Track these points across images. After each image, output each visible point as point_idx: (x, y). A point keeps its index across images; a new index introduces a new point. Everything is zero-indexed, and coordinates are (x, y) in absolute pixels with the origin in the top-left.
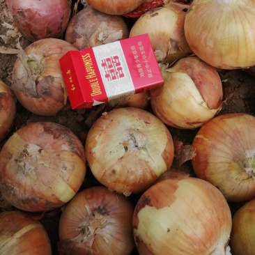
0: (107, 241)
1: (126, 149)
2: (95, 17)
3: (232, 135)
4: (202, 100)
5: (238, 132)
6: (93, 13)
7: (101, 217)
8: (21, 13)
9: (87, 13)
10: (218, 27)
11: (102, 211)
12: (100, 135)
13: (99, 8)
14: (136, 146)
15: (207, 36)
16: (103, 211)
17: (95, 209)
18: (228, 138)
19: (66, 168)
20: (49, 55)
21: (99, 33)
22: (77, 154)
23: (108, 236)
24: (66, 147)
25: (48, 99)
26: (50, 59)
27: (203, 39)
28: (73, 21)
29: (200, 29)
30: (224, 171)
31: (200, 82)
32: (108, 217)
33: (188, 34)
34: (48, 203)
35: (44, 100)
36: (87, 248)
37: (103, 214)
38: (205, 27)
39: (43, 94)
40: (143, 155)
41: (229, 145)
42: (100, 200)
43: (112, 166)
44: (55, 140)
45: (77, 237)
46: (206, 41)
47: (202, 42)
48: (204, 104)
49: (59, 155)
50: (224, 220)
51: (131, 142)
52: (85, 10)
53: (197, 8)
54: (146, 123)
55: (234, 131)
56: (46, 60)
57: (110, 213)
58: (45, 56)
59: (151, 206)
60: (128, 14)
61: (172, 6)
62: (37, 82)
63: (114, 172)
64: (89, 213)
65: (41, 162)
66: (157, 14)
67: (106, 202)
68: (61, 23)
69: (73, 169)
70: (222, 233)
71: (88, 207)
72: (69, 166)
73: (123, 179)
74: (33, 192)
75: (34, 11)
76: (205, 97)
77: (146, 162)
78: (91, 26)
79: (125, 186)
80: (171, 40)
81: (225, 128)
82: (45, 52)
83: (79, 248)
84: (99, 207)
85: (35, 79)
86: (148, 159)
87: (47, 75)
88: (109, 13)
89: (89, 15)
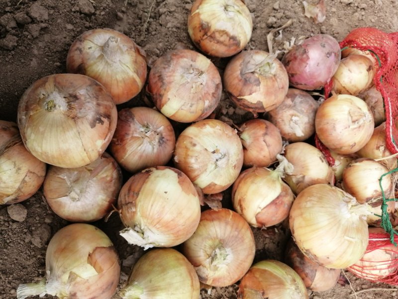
0: (139, 148)
1: (214, 152)
2: (311, 111)
3: (240, 236)
4: (262, 207)
5: (242, 240)
6: (314, 109)
7: (157, 140)
8: (305, 52)
9: (312, 104)
10: (322, 207)
11: (162, 140)
12: (220, 130)
13: (319, 114)
14: (217, 160)
15: (314, 201)
16: (161, 142)
17: (162, 135)
18: (236, 233)
19: (191, 106)
20: (276, 80)
21: (298, 116)
22: (203, 114)
23: (143, 148)
24: (207, 103)
25: (241, 84)
26: (273, 81)
27: (311, 198)
28: (305, 93)
29: (318, 195)
30: (209, 234)
31: (276, 204)
32: (158, 146)
33: (313, 187)
34: (161, 96)
35: (240, 80)
36: (131, 132)
37: (159, 142)
38: (320, 198)
39: (245, 79)
40: (211, 167)
41: (231, 235)
42: (168, 138)
43: (199, 143)
44: (211, 94)
45: (138, 123)
46: (310, 201)
47: (309, 198)
48: (259, 210)
49: (200, 99)
50: (178, 236)
51: (220, 156)
52: (315, 102)
53: (333, 190)
54: (235, 166)
55: (242, 237)
56: (272, 78)
57: (161, 147)
58: (275, 76)
59: (179, 178)
60: (318, 138)
61: (331, 174)
62: (253, 73)
63: (194, 145)
64: (158, 130)
65: (194, 86)
66: (323, 162)
67: (168, 142)
68: (301, 84)
69: (191, 113)
70: (168, 236)
71: (162, 128)
72: (193, 108)
73: (190, 153)
74: (170, 83)
75: (308, 62)
76: (265, 210)
77: (206, 170)
78: (303, 109)
79: (183, 156)
80: (304, 177)
81: (243, 230)
82: (278, 75)
83: (130, 126)
84: (163, 138)
85: (256, 71)
86: (208, 171)
87: (260, 80)
88: (316, 123)
89: (312, 106)
